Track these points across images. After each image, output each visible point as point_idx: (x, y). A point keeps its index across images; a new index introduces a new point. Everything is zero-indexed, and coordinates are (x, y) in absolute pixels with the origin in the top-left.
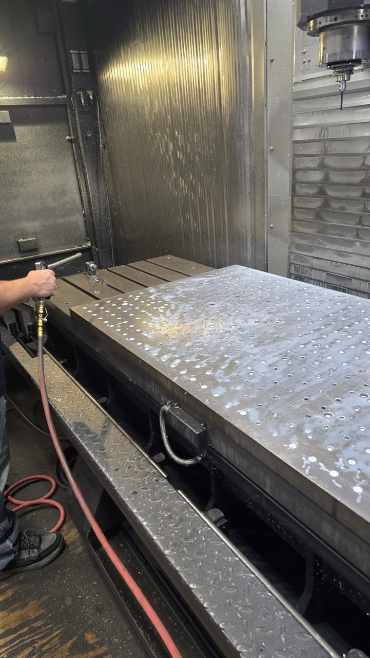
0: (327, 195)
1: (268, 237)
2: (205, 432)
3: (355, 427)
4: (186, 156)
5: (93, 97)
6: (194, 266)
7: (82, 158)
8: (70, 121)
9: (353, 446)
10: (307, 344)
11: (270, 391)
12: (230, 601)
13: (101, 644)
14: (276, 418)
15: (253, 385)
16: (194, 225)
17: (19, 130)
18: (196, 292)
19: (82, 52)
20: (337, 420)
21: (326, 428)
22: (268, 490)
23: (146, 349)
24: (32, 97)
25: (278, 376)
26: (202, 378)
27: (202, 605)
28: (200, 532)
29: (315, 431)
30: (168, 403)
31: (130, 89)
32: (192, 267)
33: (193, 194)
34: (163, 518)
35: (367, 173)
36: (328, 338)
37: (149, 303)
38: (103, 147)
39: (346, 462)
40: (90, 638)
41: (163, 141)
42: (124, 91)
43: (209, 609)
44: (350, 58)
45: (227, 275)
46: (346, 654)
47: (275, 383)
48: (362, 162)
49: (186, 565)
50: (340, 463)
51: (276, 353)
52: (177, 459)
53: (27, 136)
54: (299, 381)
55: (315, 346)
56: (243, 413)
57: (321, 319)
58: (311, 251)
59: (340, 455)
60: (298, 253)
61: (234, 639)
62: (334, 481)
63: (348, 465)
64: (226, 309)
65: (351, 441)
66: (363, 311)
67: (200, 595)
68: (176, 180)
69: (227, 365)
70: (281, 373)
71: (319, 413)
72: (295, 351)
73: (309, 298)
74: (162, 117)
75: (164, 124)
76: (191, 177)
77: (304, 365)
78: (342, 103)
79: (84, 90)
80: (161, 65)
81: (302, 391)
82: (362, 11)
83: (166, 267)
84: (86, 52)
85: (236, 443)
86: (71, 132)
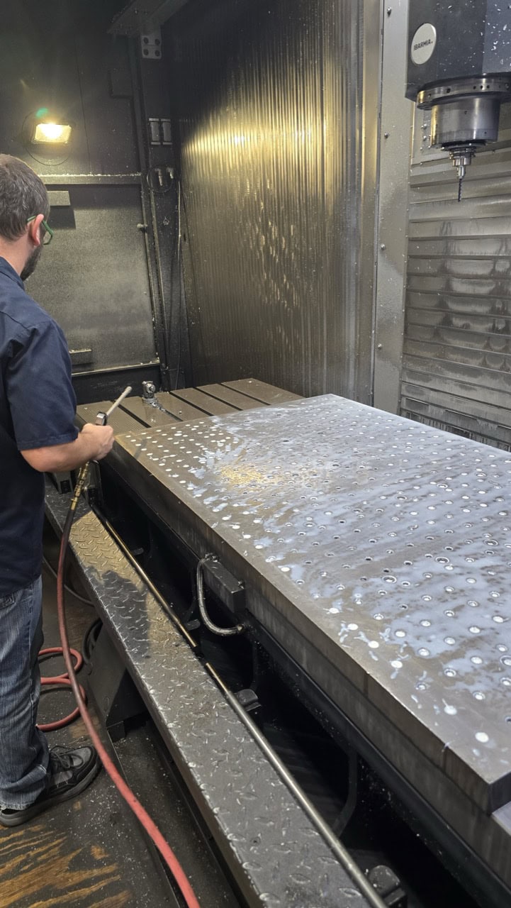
0: (447, 307)
1: (376, 361)
2: (243, 591)
3: (417, 596)
4: (280, 253)
5: (174, 176)
6: (279, 393)
7: (155, 252)
8: (143, 205)
9: (408, 616)
10: (391, 495)
11: (326, 547)
12: (231, 785)
13: (110, 862)
14: (324, 578)
15: (307, 539)
16: (285, 341)
17: (79, 215)
18: (270, 425)
19: (164, 120)
20: (399, 586)
21: (382, 594)
22: (304, 665)
23: (189, 489)
24: (99, 175)
25: (342, 531)
26: (247, 526)
27: (198, 787)
28: (214, 707)
29: (366, 597)
30: (206, 555)
31: (218, 166)
32: (276, 394)
33: (286, 302)
34: (175, 688)
35: (497, 283)
36: (421, 490)
37: (208, 434)
38: (183, 239)
39: (393, 633)
40: (97, 852)
41: (254, 233)
42: (211, 170)
43: (206, 792)
44: (469, 138)
45: (316, 406)
46: (369, 870)
47: (336, 538)
48: (492, 268)
49: (189, 741)
50: (385, 635)
51: (349, 504)
52: (211, 626)
53: (89, 223)
54: (366, 538)
55: (401, 499)
56: (285, 569)
57: (419, 466)
58: (428, 380)
59: (388, 625)
60: (411, 382)
61: (226, 826)
62: (371, 652)
63: (394, 637)
64: (302, 447)
65: (407, 611)
66: (478, 460)
67: (199, 775)
68: (267, 283)
69: (282, 514)
70: (346, 527)
71: (378, 576)
72: (373, 502)
73: (413, 440)
74: (254, 203)
75: (256, 211)
76: (285, 280)
77: (378, 520)
78: (460, 193)
79: (164, 167)
80: (256, 137)
81: (365, 550)
82: (484, 80)
83: (244, 393)
84: (169, 120)
85: (272, 605)
86: (145, 219)
